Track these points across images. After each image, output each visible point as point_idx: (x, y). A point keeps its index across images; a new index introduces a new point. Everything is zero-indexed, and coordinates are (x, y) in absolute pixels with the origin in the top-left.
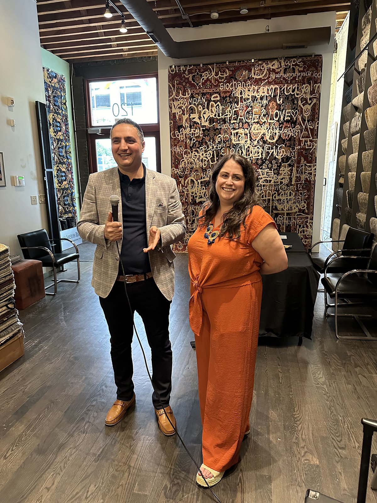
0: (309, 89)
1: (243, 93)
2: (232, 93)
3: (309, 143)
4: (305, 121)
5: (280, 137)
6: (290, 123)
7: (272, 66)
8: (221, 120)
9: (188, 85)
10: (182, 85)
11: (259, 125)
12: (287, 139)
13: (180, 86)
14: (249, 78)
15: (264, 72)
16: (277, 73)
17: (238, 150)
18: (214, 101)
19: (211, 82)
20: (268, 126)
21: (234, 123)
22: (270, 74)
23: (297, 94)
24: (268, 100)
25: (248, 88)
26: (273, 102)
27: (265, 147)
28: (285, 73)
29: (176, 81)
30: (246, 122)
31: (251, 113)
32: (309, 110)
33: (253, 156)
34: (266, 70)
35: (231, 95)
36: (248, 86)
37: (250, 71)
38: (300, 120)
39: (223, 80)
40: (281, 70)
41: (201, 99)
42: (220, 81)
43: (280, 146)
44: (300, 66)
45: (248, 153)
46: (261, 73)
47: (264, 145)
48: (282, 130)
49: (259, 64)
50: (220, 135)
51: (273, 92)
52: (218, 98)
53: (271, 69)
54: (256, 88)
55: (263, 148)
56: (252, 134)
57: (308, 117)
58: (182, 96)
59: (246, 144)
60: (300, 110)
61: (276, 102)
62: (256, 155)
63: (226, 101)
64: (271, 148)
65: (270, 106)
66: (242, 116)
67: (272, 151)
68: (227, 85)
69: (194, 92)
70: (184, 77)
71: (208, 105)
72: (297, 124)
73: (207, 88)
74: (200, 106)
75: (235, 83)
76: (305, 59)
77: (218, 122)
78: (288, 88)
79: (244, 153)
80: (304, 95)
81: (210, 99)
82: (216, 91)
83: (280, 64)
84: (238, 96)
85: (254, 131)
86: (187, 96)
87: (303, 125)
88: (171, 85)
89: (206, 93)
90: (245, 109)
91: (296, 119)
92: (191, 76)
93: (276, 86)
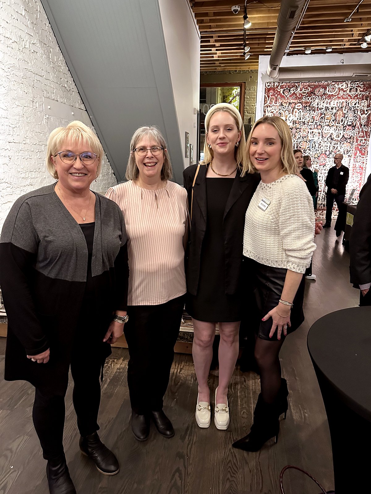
0: (366, 104)
1: (319, 104)
2: (311, 104)
3: (363, 141)
4: (362, 125)
5: (343, 136)
6: (351, 126)
7: (342, 86)
8: (302, 123)
9: (279, 96)
10: (275, 96)
11: (329, 127)
12: (348, 138)
13: (273, 97)
14: (324, 94)
15: (335, 90)
16: (345, 91)
17: (313, 144)
18: (297, 109)
19: (296, 95)
20: (336, 128)
21: (311, 125)
22: (339, 91)
23: (358, 107)
24: (337, 110)
25: (323, 100)
26: (340, 111)
27: (332, 143)
28: (350, 92)
29: (270, 93)
30: (320, 125)
31: (323, 118)
32: (365, 118)
33: (323, 148)
34: (337, 89)
35: (310, 105)
36: (324, 99)
37: (325, 89)
38: (359, 124)
39: (305, 95)
40: (347, 90)
41: (288, 107)
42: (303, 94)
43: (343, 142)
44: (361, 87)
45: (319, 147)
46: (333, 90)
47: (331, 141)
48: (345, 131)
49: (332, 85)
50: (300, 133)
51: (341, 105)
52: (301, 107)
53: (341, 89)
54: (329, 101)
55: (331, 143)
56: (323, 133)
57: (364, 123)
58: (274, 104)
59: (318, 140)
60: (359, 118)
61: (342, 111)
62: (326, 148)
63: (306, 109)
64: (336, 144)
65: (338, 114)
66: (317, 120)
67: (337, 145)
68: (308, 98)
69: (283, 101)
70: (277, 90)
71: (293, 111)
72: (356, 127)
73: (293, 99)
74: (287, 112)
75: (314, 97)
76: (365, 83)
77: (300, 123)
78: (352, 102)
79: (317, 145)
80: (363, 108)
81: (295, 107)
83: (347, 85)
84: (315, 106)
85: (325, 131)
86: (278, 104)
87: (360, 128)
88: (266, 96)
89: (292, 103)
90: (320, 115)
91: (356, 124)
92: (282, 90)
93: (343, 100)
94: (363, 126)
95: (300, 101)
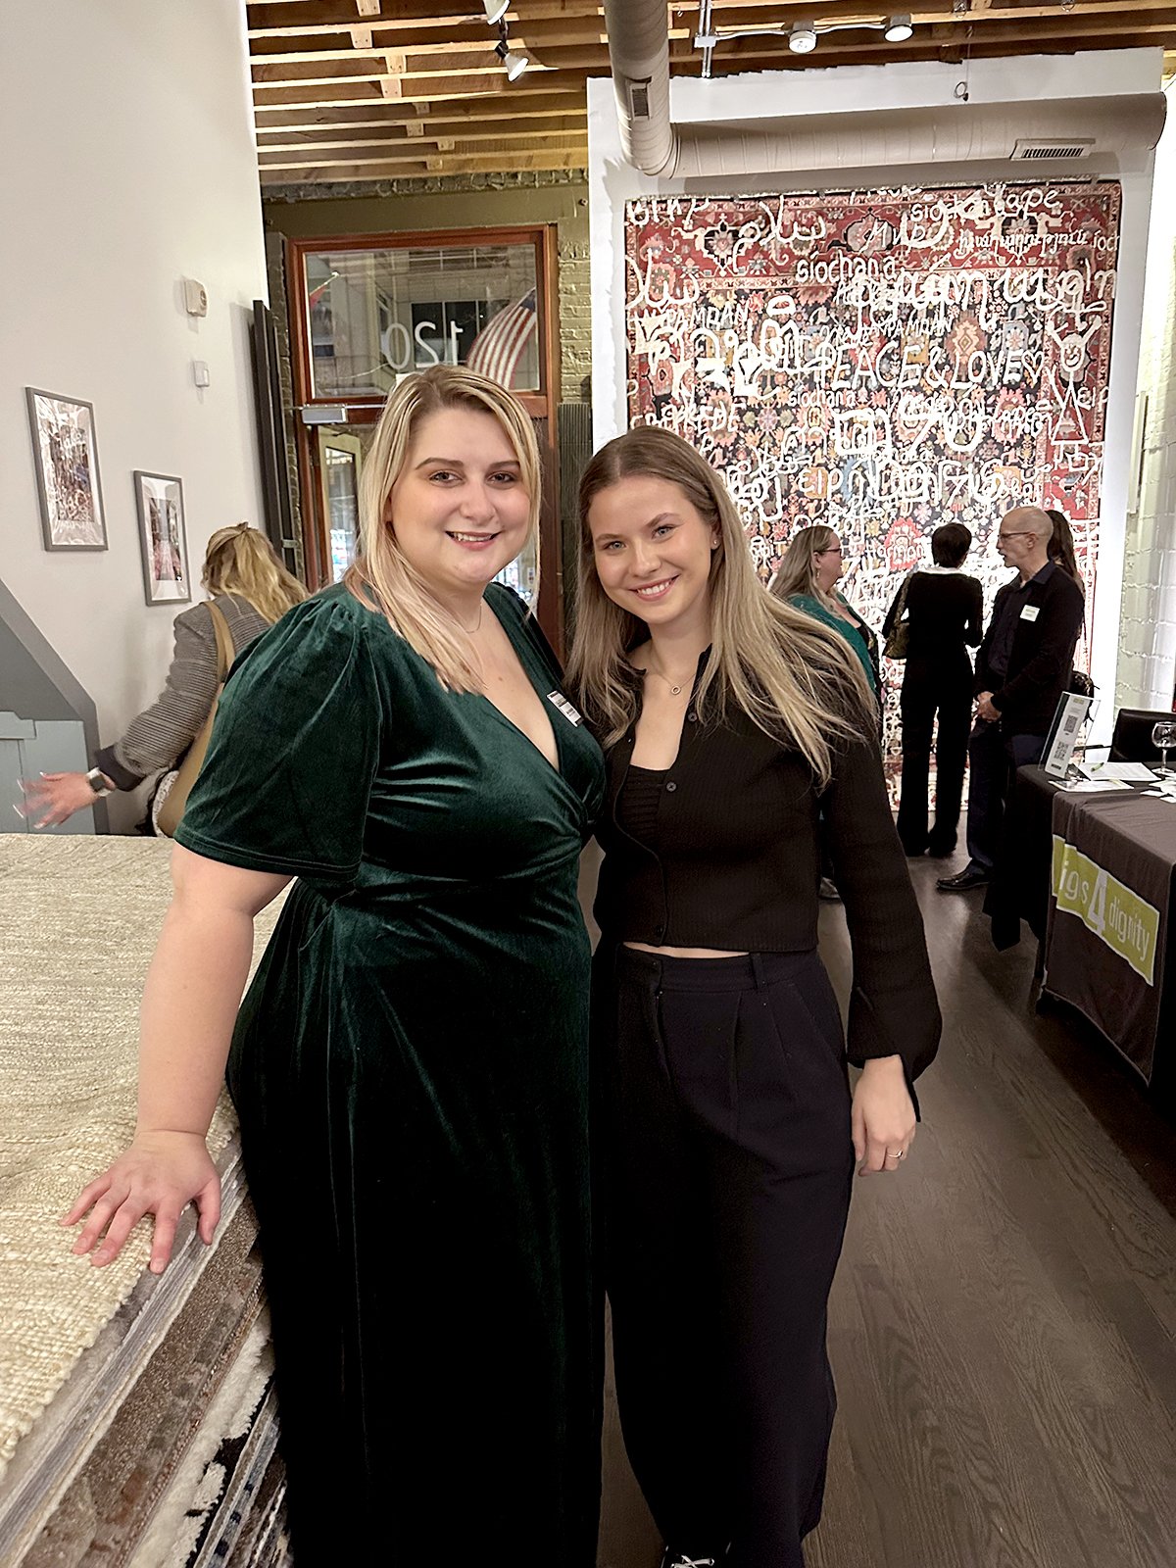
0: (1079, 290)
1: (872, 296)
2: (834, 294)
3: (1078, 456)
4: (1066, 384)
5: (988, 435)
6: (1018, 391)
7: (966, 210)
8: (799, 381)
9: (690, 263)
10: (671, 263)
11: (921, 396)
12: (1008, 443)
13: (664, 267)
14: (890, 247)
15: (938, 228)
16: (981, 233)
17: (855, 476)
18: (776, 318)
19: (766, 255)
20: (952, 402)
21: (841, 390)
22: (957, 234)
23: (1044, 303)
24: (952, 317)
25: (888, 277)
26: (967, 324)
27: (940, 468)
28: (1004, 234)
29: (649, 251)
30: (881, 386)
31: (895, 357)
32: (1079, 351)
33: (903, 494)
34: (946, 223)
35: (831, 298)
36: (889, 272)
37: (894, 222)
38: (1052, 381)
39: (805, 253)
40: (992, 225)
41: (734, 311)
42: (797, 253)
43: (988, 464)
44: (1053, 213)
45: (885, 487)
46: (930, 231)
47: (937, 459)
48: (996, 415)
49: (924, 204)
50: (793, 428)
51: (967, 294)
52: (791, 310)
53: (963, 221)
54: (914, 280)
55: (935, 470)
56: (899, 425)
57: (1076, 373)
58: (672, 301)
59: (879, 458)
60: (1049, 353)
61: (976, 322)
62: (913, 491)
63: (816, 318)
64: (958, 470)
65: (958, 338)
66: (865, 369)
67: (964, 478)
68: (822, 270)
69: (709, 285)
70: (679, 236)
71: (757, 328)
72: (1042, 394)
73: (754, 276)
74: (730, 333)
75: (846, 263)
76: (1068, 190)
77: (790, 384)
78: (1015, 282)
79: (875, 484)
80: (1065, 305)
81: (764, 311)
82: (785, 286)
83: (991, 205)
84: (856, 304)
85: (904, 417)
86: (687, 299)
87: (1059, 399)
88: (633, 263)
89: (751, 291)
90: (877, 344)
91: (1039, 379)
92: (701, 233)
93: (977, 275)
94: (1071, 387)
95: (785, 281)
